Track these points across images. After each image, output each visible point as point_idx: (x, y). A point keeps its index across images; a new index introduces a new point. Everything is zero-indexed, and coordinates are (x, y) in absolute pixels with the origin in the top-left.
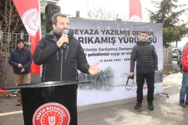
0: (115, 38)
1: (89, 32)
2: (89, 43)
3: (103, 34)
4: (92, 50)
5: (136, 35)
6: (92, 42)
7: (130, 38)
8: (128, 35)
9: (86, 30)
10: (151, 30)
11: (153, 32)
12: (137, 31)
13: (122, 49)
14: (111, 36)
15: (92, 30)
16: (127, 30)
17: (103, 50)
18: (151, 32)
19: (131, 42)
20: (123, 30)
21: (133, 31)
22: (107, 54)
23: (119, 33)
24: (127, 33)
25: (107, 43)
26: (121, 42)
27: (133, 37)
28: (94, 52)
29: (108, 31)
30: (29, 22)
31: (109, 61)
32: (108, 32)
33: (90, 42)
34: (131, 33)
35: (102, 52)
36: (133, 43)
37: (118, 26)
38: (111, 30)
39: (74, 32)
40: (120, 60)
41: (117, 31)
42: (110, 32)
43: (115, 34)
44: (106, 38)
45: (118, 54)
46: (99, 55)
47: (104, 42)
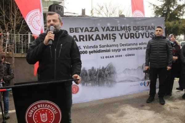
0: (115, 34)
1: (90, 29)
2: (89, 40)
3: (104, 31)
4: (93, 47)
5: (137, 30)
6: (93, 40)
7: (131, 34)
8: (128, 31)
9: (87, 28)
10: (153, 25)
11: (154, 26)
12: (138, 27)
13: (123, 45)
14: (111, 33)
15: (92, 28)
16: (128, 26)
17: (103, 46)
18: (152, 27)
19: (132, 38)
20: (123, 26)
21: (134, 27)
22: (109, 51)
23: (119, 29)
24: (128, 29)
25: (107, 39)
26: (122, 38)
27: (134, 32)
28: (95, 49)
29: (108, 27)
30: (33, 23)
31: (111, 57)
32: (108, 29)
33: (91, 40)
34: (132, 28)
35: (102, 49)
36: (134, 38)
37: (118, 22)
38: (111, 27)
39: (74, 30)
40: (121, 56)
41: (118, 27)
42: (111, 29)
43: (116, 30)
44: (107, 35)
45: (119, 50)
46: (99, 51)
47: (105, 39)
